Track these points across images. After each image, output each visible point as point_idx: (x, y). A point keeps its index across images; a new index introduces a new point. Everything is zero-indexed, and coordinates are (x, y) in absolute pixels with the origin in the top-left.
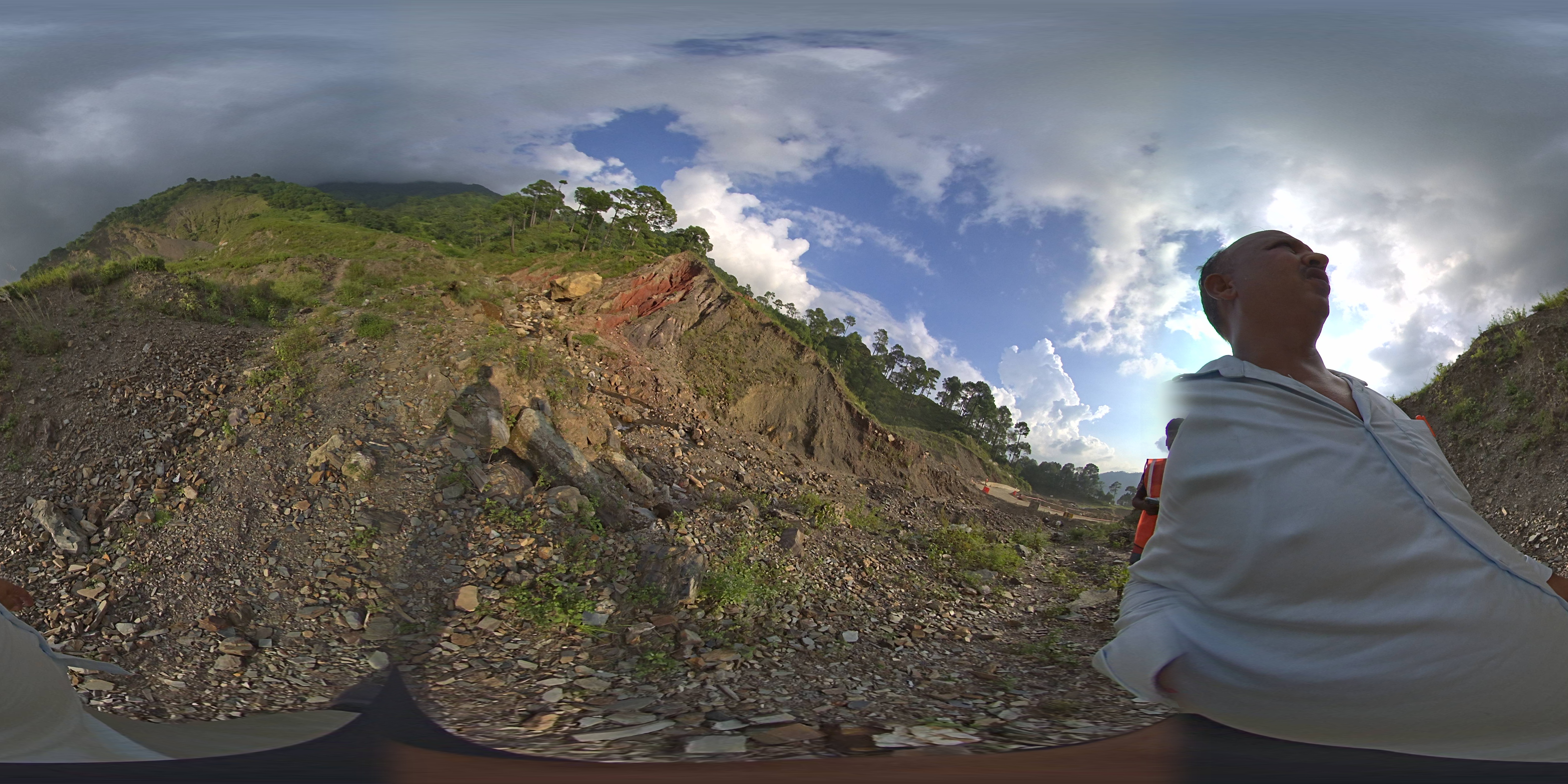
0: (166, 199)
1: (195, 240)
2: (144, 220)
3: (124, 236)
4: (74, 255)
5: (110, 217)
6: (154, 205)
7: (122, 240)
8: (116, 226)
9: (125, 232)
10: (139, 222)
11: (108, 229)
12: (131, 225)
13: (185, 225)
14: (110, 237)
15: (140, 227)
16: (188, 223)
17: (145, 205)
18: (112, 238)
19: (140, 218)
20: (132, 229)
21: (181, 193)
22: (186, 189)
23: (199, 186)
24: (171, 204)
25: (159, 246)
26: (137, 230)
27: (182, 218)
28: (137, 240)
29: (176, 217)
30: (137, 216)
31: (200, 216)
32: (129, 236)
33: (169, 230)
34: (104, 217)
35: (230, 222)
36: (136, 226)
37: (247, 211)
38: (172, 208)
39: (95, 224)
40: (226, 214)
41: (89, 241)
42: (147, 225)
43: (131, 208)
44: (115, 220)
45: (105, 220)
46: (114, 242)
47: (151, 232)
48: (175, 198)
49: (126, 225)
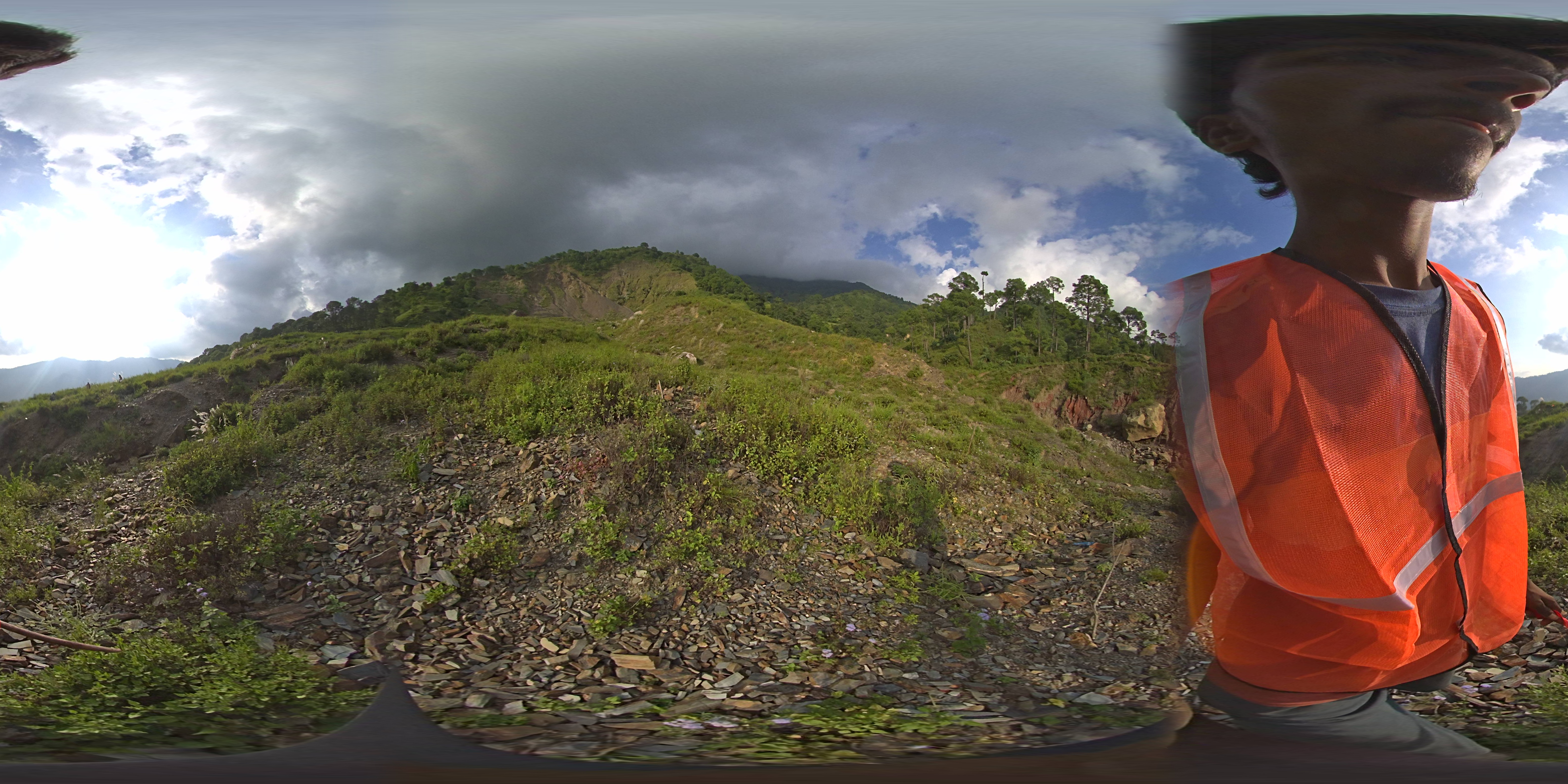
0: (614, 256)
1: (620, 304)
2: (586, 269)
3: (561, 278)
4: (507, 279)
5: (559, 255)
6: (602, 258)
7: (558, 282)
8: (560, 266)
9: (565, 275)
10: (580, 270)
11: (551, 266)
12: (573, 271)
13: (618, 287)
14: (549, 275)
15: (580, 275)
16: (622, 285)
17: (595, 256)
18: (550, 276)
19: (584, 266)
20: (571, 274)
21: (630, 254)
22: (636, 252)
23: (648, 253)
24: (617, 263)
25: (586, 299)
26: (576, 276)
27: (620, 279)
28: (571, 286)
29: (614, 277)
30: (582, 263)
31: (635, 281)
32: (565, 279)
33: (603, 286)
34: (554, 254)
35: (658, 295)
36: (576, 273)
37: (677, 288)
38: (615, 267)
39: (543, 257)
40: (657, 286)
41: (528, 271)
42: (587, 275)
43: (582, 254)
44: (562, 259)
45: (553, 257)
46: (550, 280)
47: (586, 283)
48: (622, 257)
49: (569, 269)
